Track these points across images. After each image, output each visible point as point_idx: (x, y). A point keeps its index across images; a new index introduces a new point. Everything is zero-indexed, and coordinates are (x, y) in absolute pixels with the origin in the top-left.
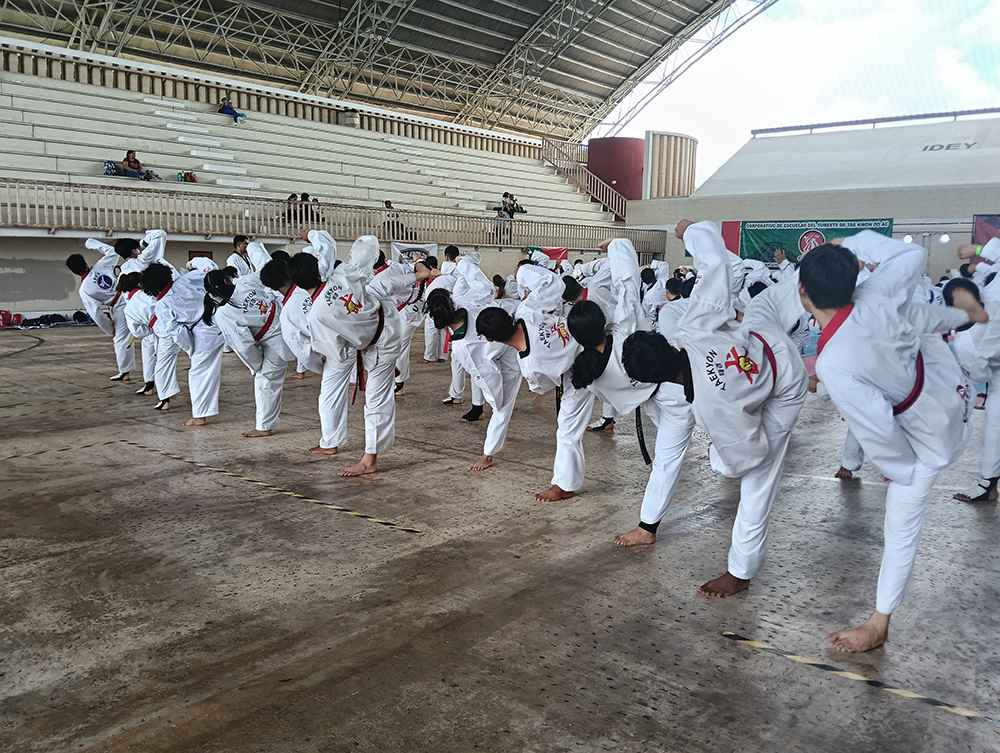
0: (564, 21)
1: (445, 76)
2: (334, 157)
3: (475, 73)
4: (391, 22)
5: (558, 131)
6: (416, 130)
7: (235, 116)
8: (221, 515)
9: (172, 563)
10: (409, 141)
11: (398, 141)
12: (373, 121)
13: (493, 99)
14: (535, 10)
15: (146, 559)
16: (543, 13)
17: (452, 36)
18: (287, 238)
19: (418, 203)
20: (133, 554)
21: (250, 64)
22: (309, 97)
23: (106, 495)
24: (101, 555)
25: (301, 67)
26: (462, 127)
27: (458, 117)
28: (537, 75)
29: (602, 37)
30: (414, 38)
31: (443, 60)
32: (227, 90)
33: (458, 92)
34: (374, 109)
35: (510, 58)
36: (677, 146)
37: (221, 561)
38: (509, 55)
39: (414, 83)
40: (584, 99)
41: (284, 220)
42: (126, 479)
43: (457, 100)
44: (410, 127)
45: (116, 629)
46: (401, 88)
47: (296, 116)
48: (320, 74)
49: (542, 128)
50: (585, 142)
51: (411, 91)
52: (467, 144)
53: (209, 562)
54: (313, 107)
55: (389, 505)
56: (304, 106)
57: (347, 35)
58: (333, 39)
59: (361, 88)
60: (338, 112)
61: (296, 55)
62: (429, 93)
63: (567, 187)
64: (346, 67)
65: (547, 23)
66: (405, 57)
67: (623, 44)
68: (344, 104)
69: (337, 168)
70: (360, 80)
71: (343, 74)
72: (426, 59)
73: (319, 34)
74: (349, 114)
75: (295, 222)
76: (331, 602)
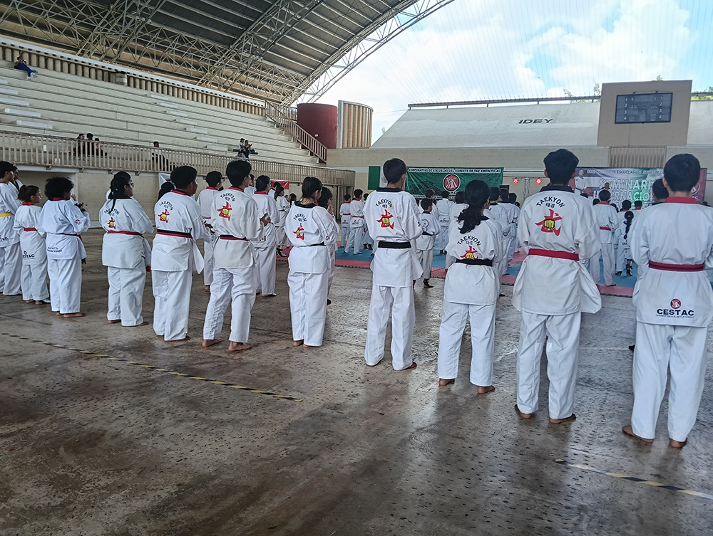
0: (280, 18)
1: (193, 51)
2: (109, 107)
3: (214, 50)
4: (152, 8)
5: (274, 96)
6: (171, 89)
7: (29, 72)
8: (131, 393)
9: (116, 436)
10: (166, 97)
11: (157, 97)
12: (138, 81)
13: (227, 70)
14: (259, 9)
15: (90, 435)
16: (265, 11)
17: (197, 22)
18: (77, 168)
19: (176, 143)
20: (76, 431)
21: (38, 32)
22: (87, 60)
23: (19, 381)
24: (49, 433)
25: (80, 38)
26: (205, 89)
27: (200, 82)
28: (260, 56)
29: (306, 32)
30: (169, 21)
31: (190, 39)
32: (20, 51)
33: (201, 63)
34: (138, 73)
35: (240, 41)
36: (359, 113)
37: (154, 432)
38: (240, 39)
39: (168, 54)
40: (293, 75)
41: (75, 154)
42: (27, 367)
43: (201, 70)
44: (165, 87)
45: (103, 497)
46: (158, 58)
47: (76, 74)
48: (94, 43)
49: (263, 93)
50: (294, 105)
51: (166, 60)
52: (209, 102)
53: (146, 434)
54: (90, 68)
55: (260, 379)
56: (83, 66)
57: (117, 16)
58: (106, 17)
59: (126, 56)
60: (110, 73)
61: (76, 28)
62: (180, 63)
63: (284, 137)
64: (115, 39)
65: (268, 19)
66: (162, 35)
67: (320, 38)
68: (115, 67)
69: (112, 115)
70: (127, 50)
71: (113, 44)
72: (178, 37)
73: (95, 13)
74: (119, 74)
75: (84, 156)
76: (266, 460)
